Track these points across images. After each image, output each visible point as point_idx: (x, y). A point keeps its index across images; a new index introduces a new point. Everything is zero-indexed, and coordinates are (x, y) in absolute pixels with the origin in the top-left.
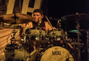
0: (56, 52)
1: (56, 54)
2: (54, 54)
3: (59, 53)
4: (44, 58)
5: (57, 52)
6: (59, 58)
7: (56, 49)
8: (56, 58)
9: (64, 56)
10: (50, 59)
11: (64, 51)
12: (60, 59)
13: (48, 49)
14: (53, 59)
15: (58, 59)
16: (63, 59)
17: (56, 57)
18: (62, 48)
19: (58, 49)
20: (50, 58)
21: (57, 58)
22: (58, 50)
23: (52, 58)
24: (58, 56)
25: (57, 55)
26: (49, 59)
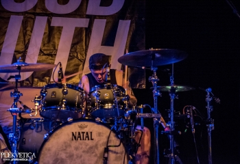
0: (81, 135)
1: (80, 137)
2: (75, 138)
3: (88, 136)
4: (50, 146)
5: (83, 133)
6: (88, 147)
7: (81, 127)
8: (81, 146)
9: (101, 142)
10: (65, 150)
11: (101, 131)
12: (91, 148)
13: (63, 128)
14: (73, 148)
15: (86, 150)
16: (97, 148)
17: (81, 144)
18: (96, 125)
19: (86, 127)
20: (66, 147)
21: (84, 146)
22: (86, 130)
23: (70, 146)
24: (87, 141)
25: (82, 141)
26: (64, 148)
